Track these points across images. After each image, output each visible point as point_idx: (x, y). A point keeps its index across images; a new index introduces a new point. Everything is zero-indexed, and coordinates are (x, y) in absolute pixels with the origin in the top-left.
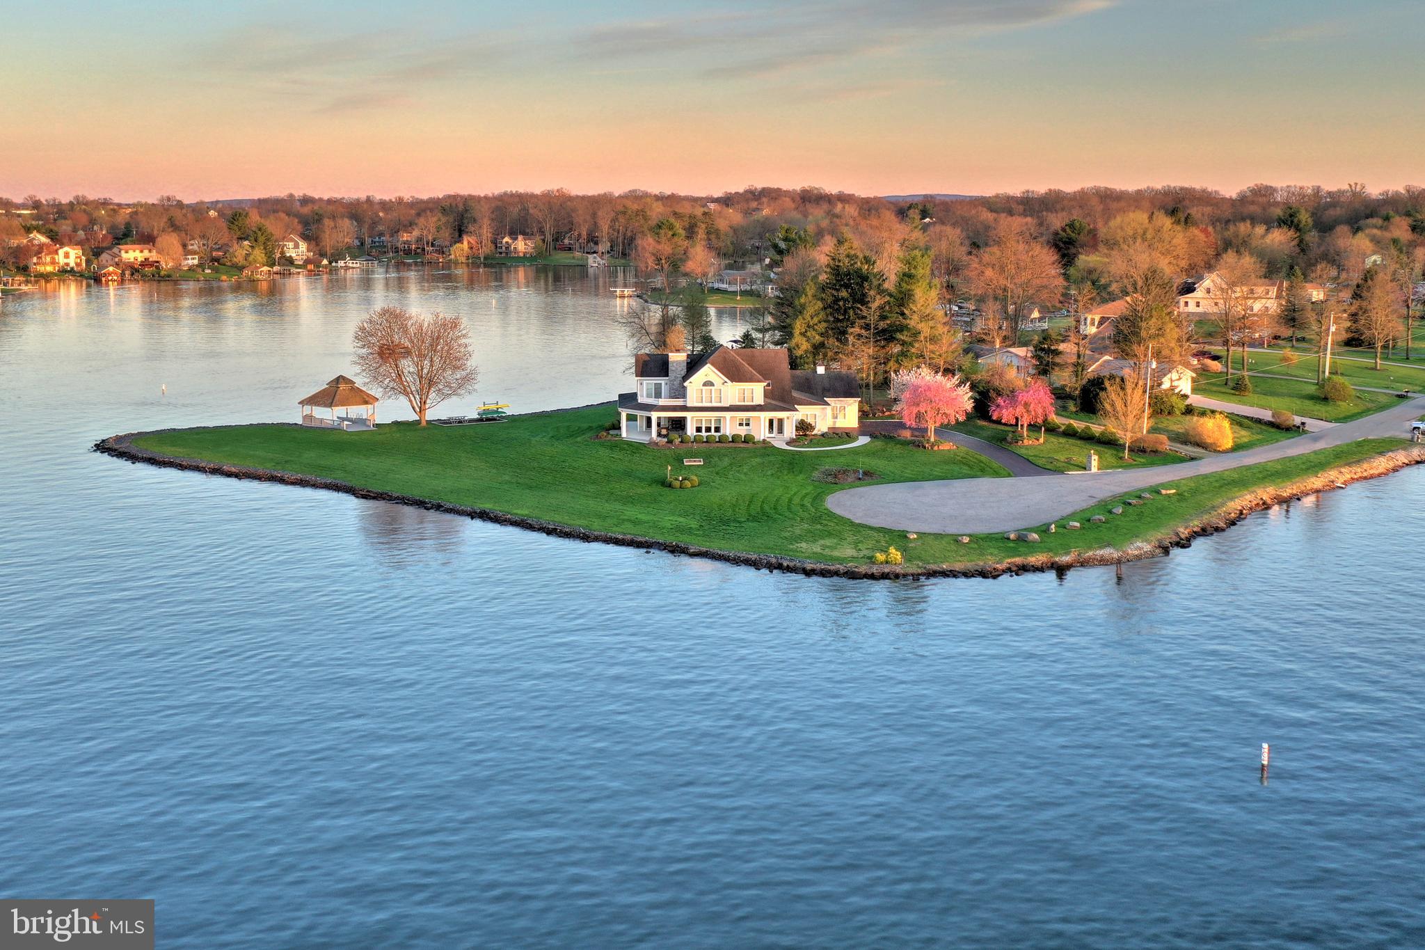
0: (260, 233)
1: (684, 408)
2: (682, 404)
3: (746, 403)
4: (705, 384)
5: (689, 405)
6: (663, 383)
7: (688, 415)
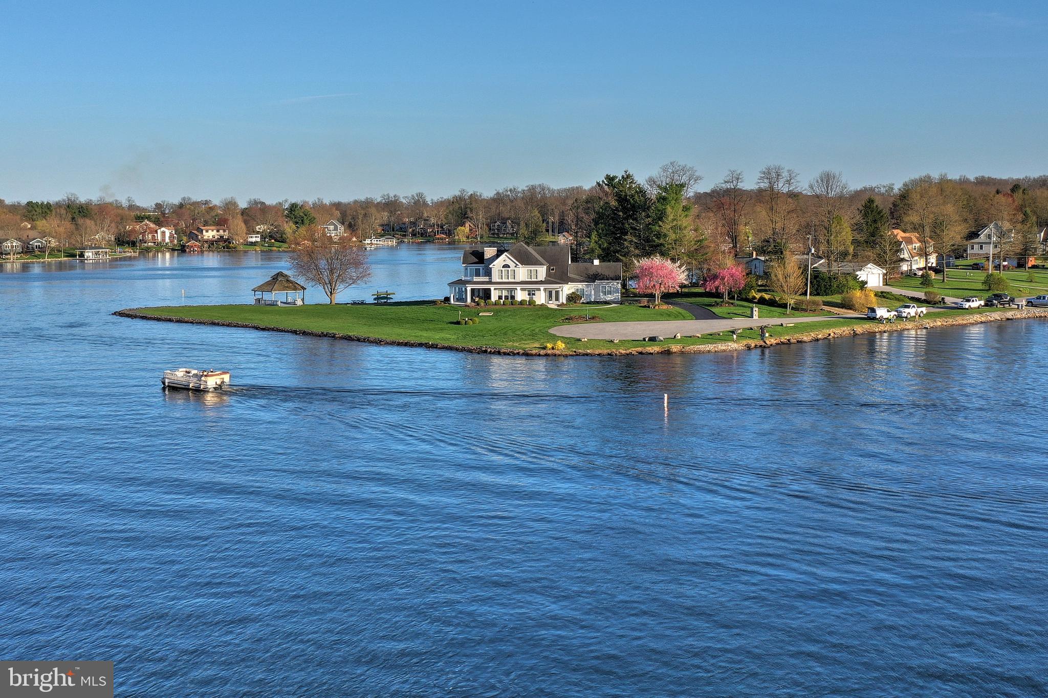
0: (305, 217)
1: (490, 283)
2: (488, 280)
3: (533, 280)
4: (504, 267)
5: (493, 280)
6: (481, 268)
7: (492, 288)
